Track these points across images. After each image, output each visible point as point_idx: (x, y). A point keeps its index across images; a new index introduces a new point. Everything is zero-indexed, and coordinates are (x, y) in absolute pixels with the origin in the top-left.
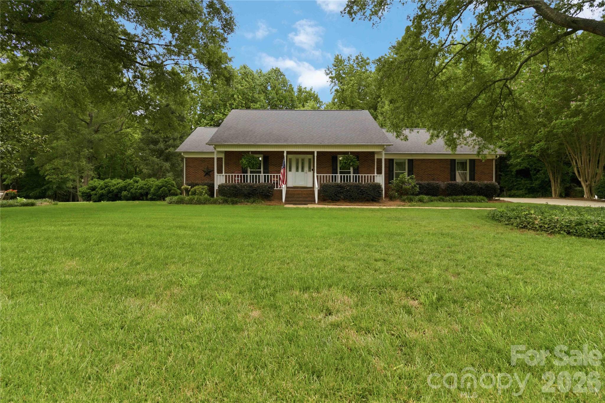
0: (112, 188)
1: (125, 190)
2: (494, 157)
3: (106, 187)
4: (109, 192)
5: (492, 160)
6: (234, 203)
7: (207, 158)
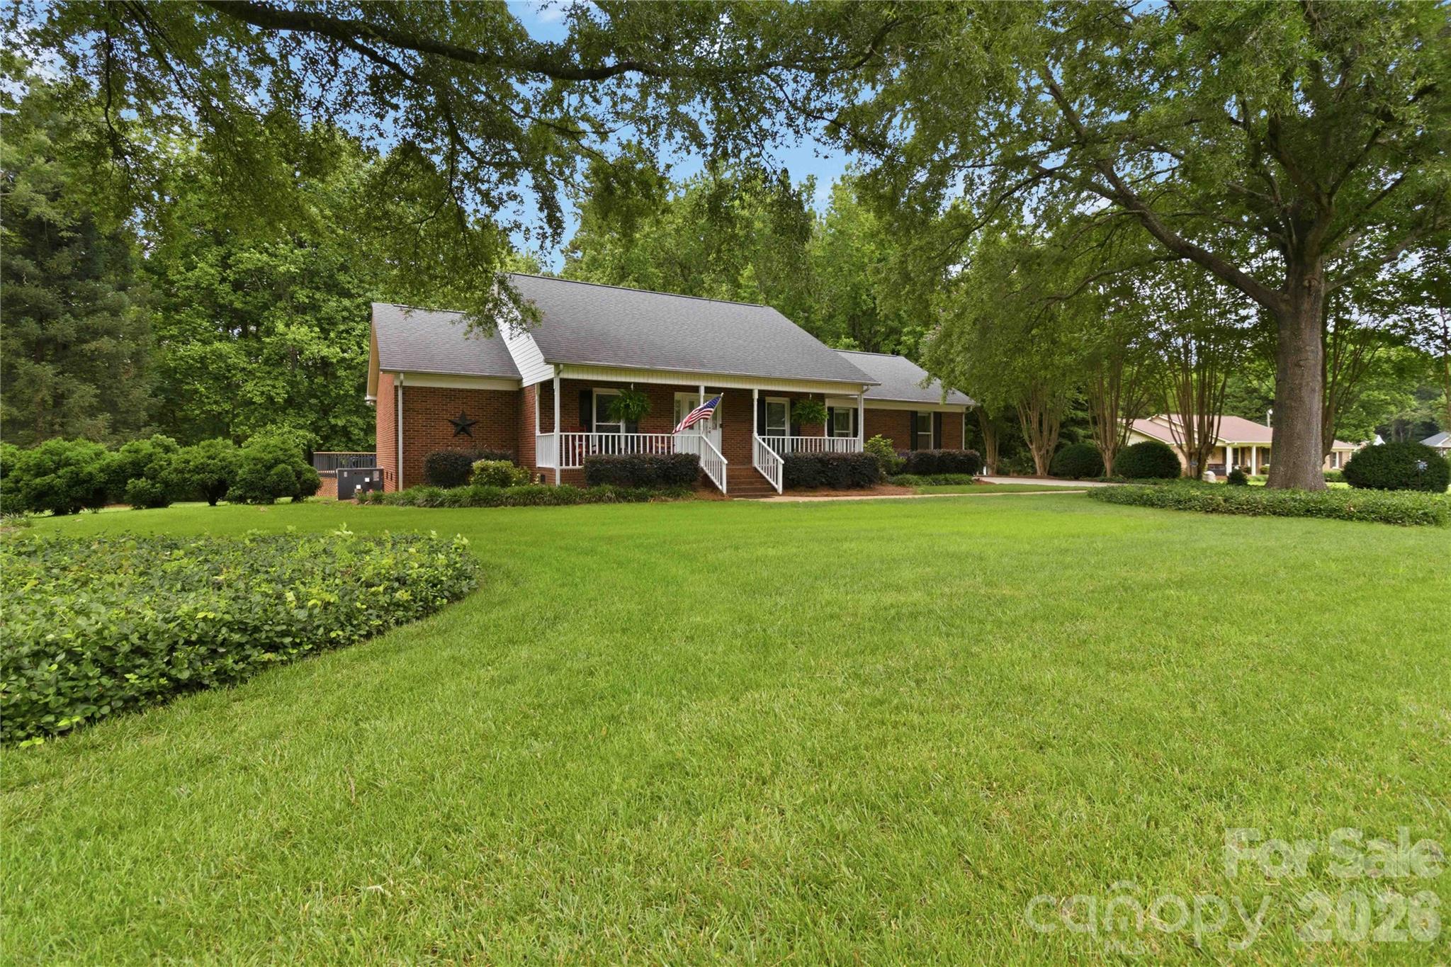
0: (89, 469)
1: (139, 476)
2: (964, 410)
3: (59, 466)
4: (77, 480)
5: (961, 414)
6: (642, 499)
7: (468, 391)
